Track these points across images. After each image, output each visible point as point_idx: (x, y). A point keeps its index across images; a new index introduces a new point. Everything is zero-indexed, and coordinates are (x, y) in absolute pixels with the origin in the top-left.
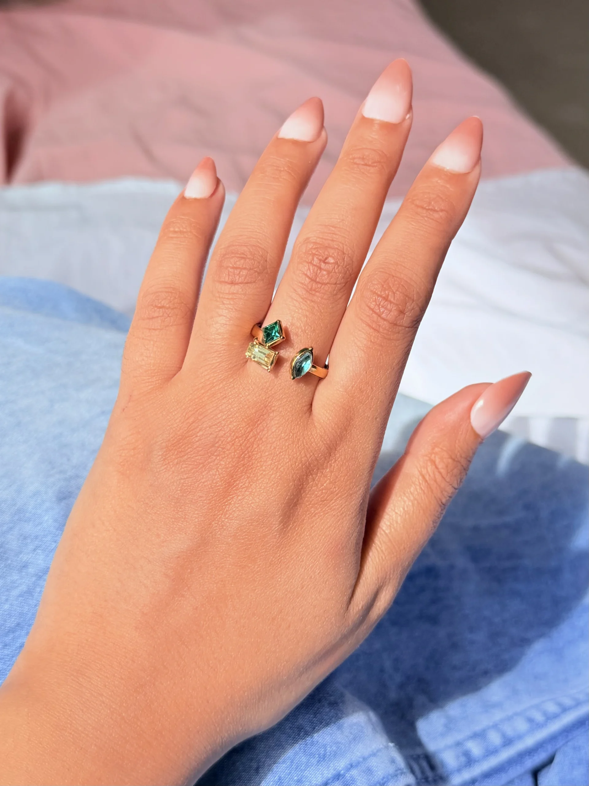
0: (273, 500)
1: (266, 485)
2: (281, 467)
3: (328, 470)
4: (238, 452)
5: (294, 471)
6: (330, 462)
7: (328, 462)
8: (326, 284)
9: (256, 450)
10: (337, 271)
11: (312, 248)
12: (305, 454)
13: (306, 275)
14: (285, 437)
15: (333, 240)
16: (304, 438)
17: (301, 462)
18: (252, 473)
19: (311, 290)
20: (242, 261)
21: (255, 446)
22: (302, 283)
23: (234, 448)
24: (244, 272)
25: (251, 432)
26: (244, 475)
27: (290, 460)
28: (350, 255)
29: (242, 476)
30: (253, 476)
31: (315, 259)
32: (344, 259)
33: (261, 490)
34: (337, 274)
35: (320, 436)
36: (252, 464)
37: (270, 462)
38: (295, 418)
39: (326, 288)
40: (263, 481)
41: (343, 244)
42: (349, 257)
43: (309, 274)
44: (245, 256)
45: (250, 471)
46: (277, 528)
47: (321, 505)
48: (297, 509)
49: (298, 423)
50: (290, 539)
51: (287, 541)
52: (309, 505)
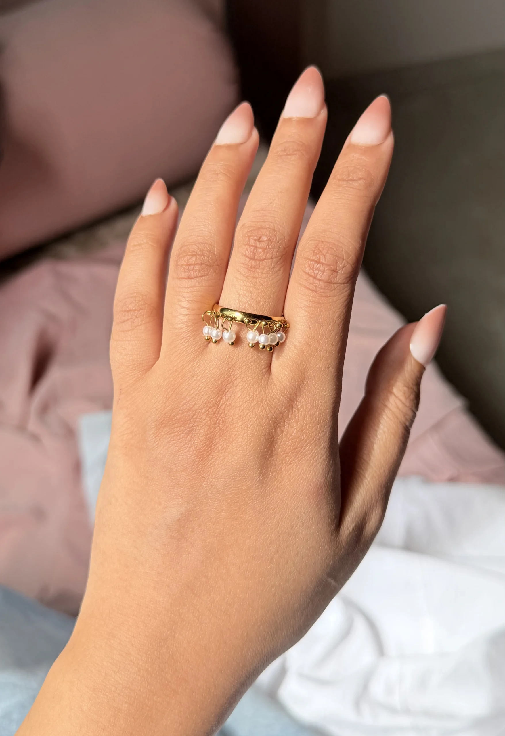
0: (248, 455)
1: (240, 443)
2: (251, 426)
3: (293, 421)
4: (213, 419)
5: (262, 427)
6: (294, 413)
7: (292, 413)
8: (263, 260)
9: (228, 415)
10: (270, 247)
11: (248, 232)
12: (270, 410)
13: (245, 256)
14: (249, 399)
15: (264, 222)
16: (266, 397)
17: (268, 418)
19: (251, 268)
20: (194, 258)
21: (226, 412)
22: (243, 264)
23: (209, 417)
24: (197, 267)
25: (221, 400)
27: (257, 419)
28: (280, 231)
29: (220, 439)
30: (229, 437)
31: (251, 241)
32: (275, 236)
33: (237, 448)
34: (272, 249)
35: (280, 391)
36: (227, 428)
37: (240, 424)
38: (256, 381)
39: (264, 263)
40: (238, 440)
41: (273, 223)
42: (280, 233)
43: (247, 254)
44: (195, 254)
45: (226, 434)
46: (257, 480)
47: (293, 453)
48: (273, 460)
49: (259, 384)
50: (272, 487)
51: (270, 489)
52: (283, 454)
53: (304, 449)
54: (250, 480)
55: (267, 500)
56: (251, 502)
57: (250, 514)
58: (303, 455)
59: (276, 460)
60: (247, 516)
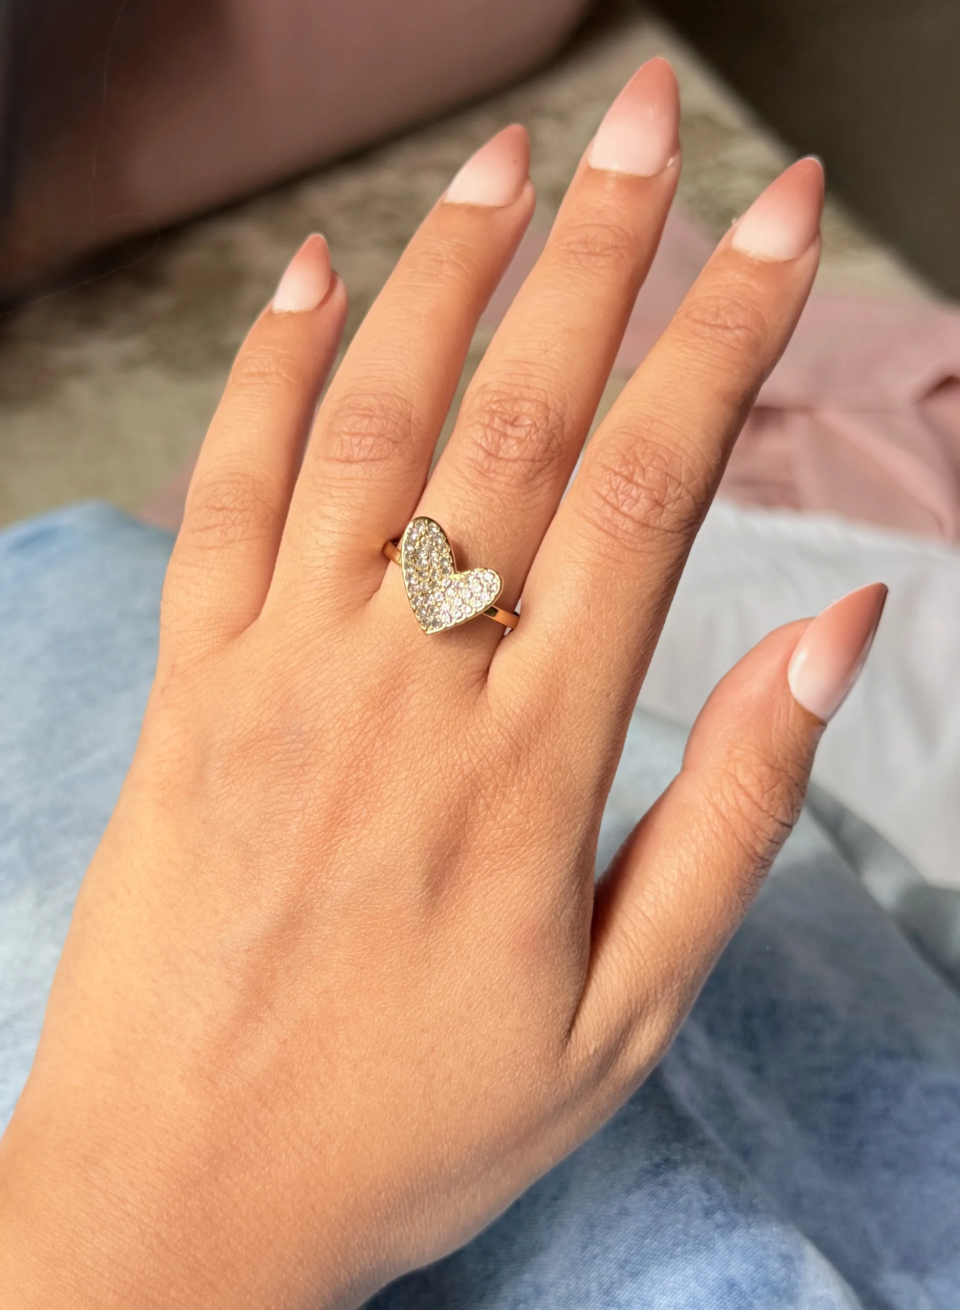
0: (409, 843)
1: (397, 815)
2: (423, 784)
3: (515, 788)
4: (346, 756)
5: (448, 788)
6: (519, 774)
7: (516, 773)
8: (515, 460)
9: (380, 751)
10: (534, 438)
11: (491, 402)
12: (470, 758)
13: (480, 446)
14: (433, 728)
15: (528, 387)
16: (468, 729)
17: (462, 772)
18: (373, 796)
19: (488, 470)
20: (366, 422)
21: (377, 745)
22: (471, 460)
23: (340, 749)
24: (369, 441)
26: (358, 799)
27: (440, 770)
28: (558, 411)
29: (355, 801)
30: (375, 800)
31: (497, 421)
32: (547, 418)
33: (389, 825)
34: (535, 443)
35: (497, 723)
36: (373, 779)
37: (404, 774)
38: (453, 694)
39: (516, 467)
40: (393, 808)
41: (546, 392)
42: (557, 414)
43: (484, 444)
44: (371, 413)
45: (369, 791)
46: (418, 897)
47: (502, 854)
48: (458, 861)
49: (457, 702)
50: (443, 917)
51: (439, 919)
52: (480, 854)
53: (525, 851)
54: (402, 894)
55: (430, 940)
56: (397, 940)
57: (392, 962)
58: (520, 863)
59: (463, 863)
60: (386, 967)
